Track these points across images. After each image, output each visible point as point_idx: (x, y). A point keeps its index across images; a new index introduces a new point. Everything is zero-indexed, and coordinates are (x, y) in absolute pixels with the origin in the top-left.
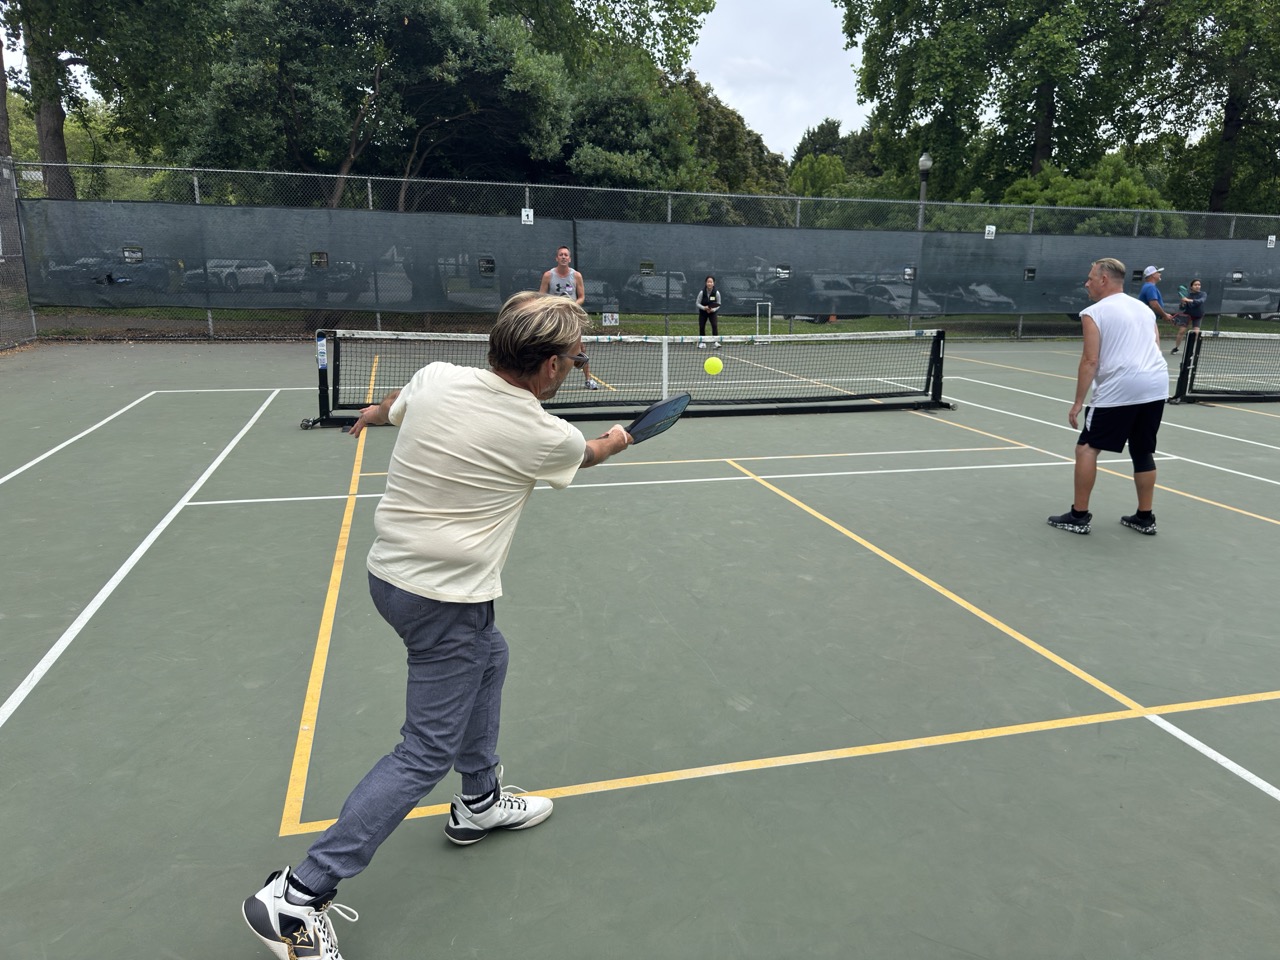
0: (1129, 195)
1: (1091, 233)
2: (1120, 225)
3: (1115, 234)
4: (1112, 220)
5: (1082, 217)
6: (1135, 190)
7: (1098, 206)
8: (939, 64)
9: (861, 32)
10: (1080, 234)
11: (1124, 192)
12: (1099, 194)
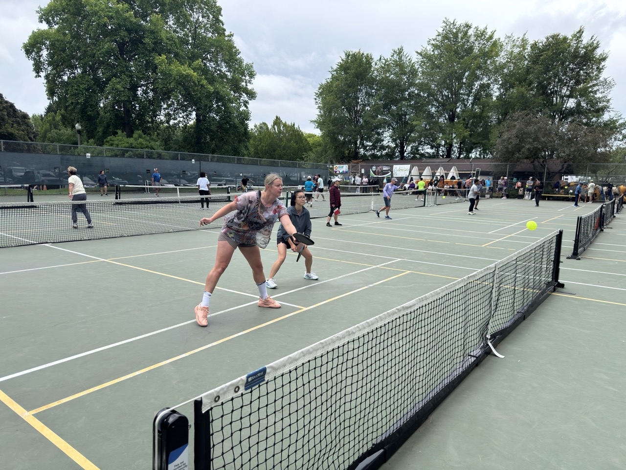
0: (143, 144)
1: (130, 157)
2: (140, 155)
3: (138, 157)
4: (137, 153)
5: (127, 151)
6: (144, 143)
7: (132, 148)
8: (76, 90)
9: (43, 72)
10: (126, 157)
11: (141, 143)
12: (131, 144)
